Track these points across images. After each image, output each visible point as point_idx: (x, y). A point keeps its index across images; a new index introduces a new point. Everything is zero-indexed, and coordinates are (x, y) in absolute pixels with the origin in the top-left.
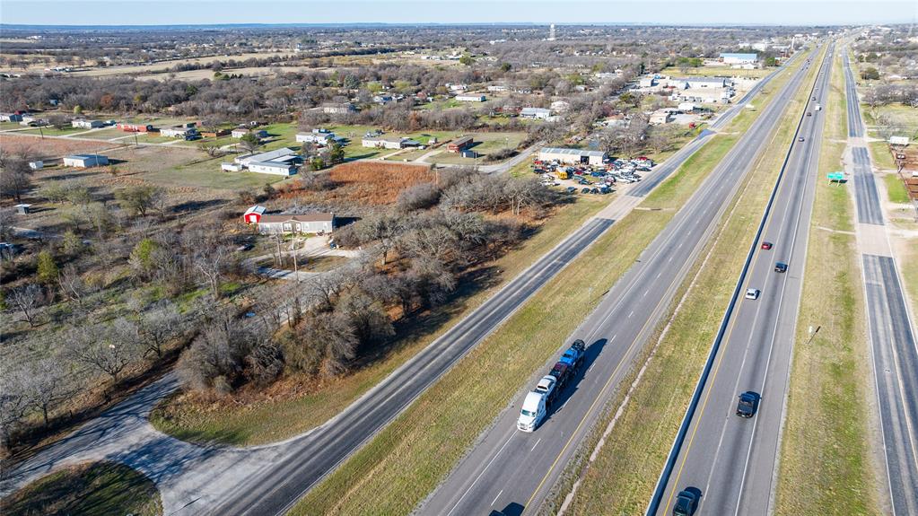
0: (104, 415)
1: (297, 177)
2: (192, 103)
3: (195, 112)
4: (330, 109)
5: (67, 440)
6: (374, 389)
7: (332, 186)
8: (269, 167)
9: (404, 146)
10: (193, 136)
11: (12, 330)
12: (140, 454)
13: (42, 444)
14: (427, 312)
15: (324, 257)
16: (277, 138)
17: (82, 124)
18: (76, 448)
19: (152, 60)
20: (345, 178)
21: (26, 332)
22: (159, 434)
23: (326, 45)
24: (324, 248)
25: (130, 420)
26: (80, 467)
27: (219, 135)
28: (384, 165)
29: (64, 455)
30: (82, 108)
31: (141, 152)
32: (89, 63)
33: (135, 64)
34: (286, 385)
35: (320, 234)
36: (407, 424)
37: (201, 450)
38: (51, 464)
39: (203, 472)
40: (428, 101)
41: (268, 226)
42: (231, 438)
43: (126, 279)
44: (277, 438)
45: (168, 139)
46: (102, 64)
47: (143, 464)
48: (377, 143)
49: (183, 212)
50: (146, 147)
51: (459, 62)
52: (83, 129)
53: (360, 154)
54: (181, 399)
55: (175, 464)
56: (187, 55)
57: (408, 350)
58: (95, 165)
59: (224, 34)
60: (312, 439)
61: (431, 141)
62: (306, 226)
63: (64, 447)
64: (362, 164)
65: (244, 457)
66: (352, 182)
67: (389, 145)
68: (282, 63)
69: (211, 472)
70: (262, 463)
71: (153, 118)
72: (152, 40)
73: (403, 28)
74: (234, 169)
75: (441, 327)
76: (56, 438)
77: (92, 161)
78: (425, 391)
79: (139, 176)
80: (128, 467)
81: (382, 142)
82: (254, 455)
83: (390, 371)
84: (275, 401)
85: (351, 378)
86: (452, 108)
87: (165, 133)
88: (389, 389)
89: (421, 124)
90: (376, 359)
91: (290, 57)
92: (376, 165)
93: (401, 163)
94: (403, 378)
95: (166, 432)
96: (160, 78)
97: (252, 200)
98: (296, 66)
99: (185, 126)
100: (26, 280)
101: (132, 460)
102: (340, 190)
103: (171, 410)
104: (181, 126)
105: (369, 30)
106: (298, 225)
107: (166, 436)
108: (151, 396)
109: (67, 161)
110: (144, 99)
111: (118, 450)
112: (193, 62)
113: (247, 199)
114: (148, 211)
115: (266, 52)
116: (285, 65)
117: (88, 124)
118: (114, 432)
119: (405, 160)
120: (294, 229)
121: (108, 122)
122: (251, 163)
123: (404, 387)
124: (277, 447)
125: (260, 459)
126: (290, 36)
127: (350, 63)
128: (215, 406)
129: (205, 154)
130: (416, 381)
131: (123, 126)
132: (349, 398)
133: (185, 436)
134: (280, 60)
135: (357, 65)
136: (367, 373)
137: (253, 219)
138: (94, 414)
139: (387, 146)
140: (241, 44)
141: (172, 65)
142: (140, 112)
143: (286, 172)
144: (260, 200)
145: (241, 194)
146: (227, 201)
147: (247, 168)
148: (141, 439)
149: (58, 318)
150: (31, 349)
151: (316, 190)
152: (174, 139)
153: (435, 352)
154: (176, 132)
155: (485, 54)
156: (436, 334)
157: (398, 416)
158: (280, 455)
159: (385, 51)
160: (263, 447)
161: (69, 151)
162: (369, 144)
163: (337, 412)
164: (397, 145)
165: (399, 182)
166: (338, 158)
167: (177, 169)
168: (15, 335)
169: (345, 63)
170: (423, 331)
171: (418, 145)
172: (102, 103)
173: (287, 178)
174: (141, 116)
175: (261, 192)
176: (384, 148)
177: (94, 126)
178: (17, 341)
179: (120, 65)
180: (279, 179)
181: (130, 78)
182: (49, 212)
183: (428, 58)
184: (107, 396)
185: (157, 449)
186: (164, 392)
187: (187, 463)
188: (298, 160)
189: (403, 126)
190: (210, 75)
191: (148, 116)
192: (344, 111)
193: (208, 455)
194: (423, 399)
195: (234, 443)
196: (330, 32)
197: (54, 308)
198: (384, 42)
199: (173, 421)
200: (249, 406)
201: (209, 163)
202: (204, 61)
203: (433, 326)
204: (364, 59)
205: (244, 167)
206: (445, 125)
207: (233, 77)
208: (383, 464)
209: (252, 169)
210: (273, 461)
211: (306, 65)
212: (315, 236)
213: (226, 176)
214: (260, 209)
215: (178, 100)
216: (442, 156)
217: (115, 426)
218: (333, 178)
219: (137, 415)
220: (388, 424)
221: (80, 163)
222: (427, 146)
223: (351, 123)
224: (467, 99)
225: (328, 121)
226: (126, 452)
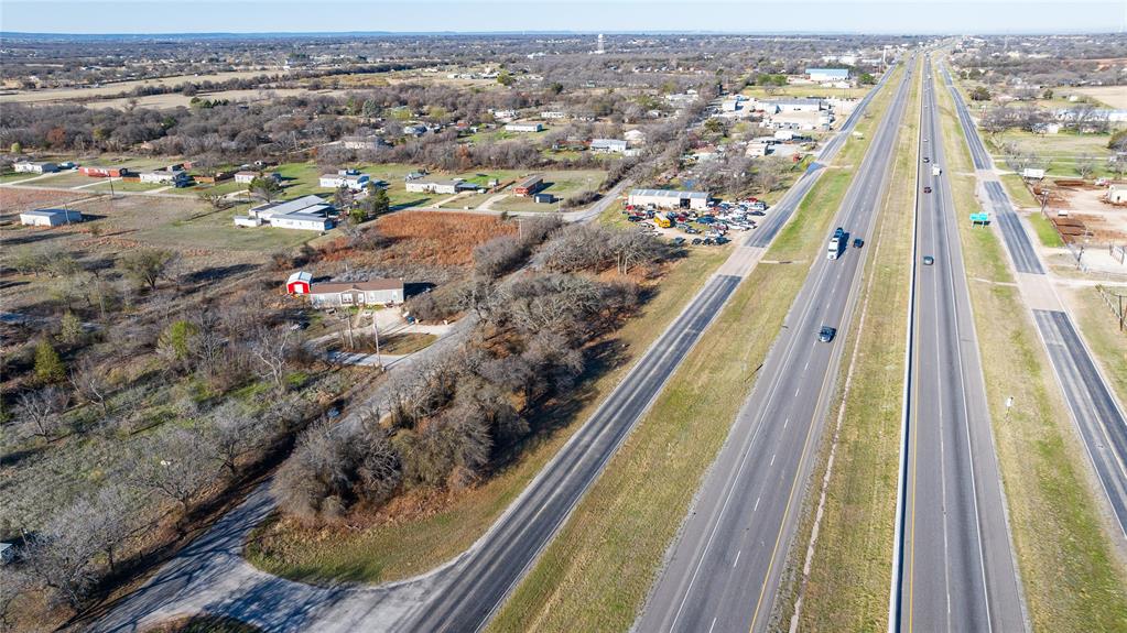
0: (183, 553)
1: (336, 233)
2: (171, 140)
3: (179, 150)
4: (351, 144)
5: (144, 590)
6: (517, 501)
7: (386, 243)
8: (297, 221)
9: (459, 190)
10: (185, 182)
11: (21, 448)
12: (248, 602)
13: (114, 596)
14: (552, 401)
15: (403, 336)
16: (293, 182)
17: (29, 167)
18: (159, 601)
19: (97, 80)
20: (398, 232)
21: (42, 450)
22: (264, 575)
23: (322, 61)
24: (399, 324)
25: (219, 559)
26: (173, 624)
27: (217, 180)
28: (441, 214)
29: (147, 610)
30: (22, 146)
31: (121, 204)
32: (13, 84)
33: (76, 87)
34: (407, 502)
35: (390, 305)
36: (571, 542)
37: (324, 593)
38: (134, 622)
39: (334, 620)
40: (472, 132)
41: (321, 297)
42: (358, 574)
43: (156, 373)
44: (416, 570)
45: (151, 186)
46: (31, 86)
47: (254, 615)
48: (425, 186)
49: (203, 283)
50: (125, 197)
51: (495, 81)
52: (30, 174)
53: (407, 201)
54: (278, 527)
55: (295, 614)
56: (144, 74)
57: (543, 450)
58: (65, 223)
59: (184, 46)
60: (461, 568)
61: (492, 183)
62: (371, 297)
63: (143, 600)
64: (413, 214)
65: (382, 598)
66: (408, 238)
67: (440, 189)
68: (273, 85)
69: (346, 619)
70: (408, 604)
71: (124, 158)
72: (89, 54)
73: (414, 38)
74: (252, 224)
75: (575, 418)
76: (130, 588)
77: (60, 218)
78: (581, 499)
79: (128, 236)
80: (235, 620)
81: (431, 186)
82: (395, 594)
83: (530, 477)
84: (399, 523)
85: (485, 489)
86: (505, 141)
87: (145, 178)
88: (537, 499)
89: (474, 161)
90: (508, 463)
91: (280, 76)
92: (432, 214)
93: (462, 211)
94: (549, 484)
95: (273, 572)
96: (119, 105)
97: (290, 264)
98: (292, 88)
99: (170, 168)
100: (20, 379)
101: (238, 611)
102: (397, 248)
103: (269, 542)
104: (165, 169)
105: (373, 41)
106: (361, 296)
107: (273, 577)
108: (237, 526)
109: (25, 219)
110: (107, 133)
111: (216, 599)
112: (156, 84)
113: (284, 263)
114: (159, 282)
115: (248, 70)
116: (278, 87)
117: (38, 168)
118: (203, 577)
119: (466, 208)
120: (355, 300)
121: (64, 164)
122: (274, 216)
123: (553, 496)
124: (420, 582)
125: (404, 599)
126: (271, 49)
127: (359, 84)
128: (324, 534)
129: (208, 205)
130: (566, 488)
131: (86, 170)
132: (490, 514)
133: (298, 576)
134: (269, 81)
135: (370, 86)
136: (502, 482)
137: (299, 289)
138: (169, 553)
139: (438, 191)
140: (211, 60)
141: (129, 87)
142: (104, 150)
143: (320, 226)
144: (299, 264)
145: (275, 257)
146: (256, 266)
147: (268, 222)
148: (242, 583)
149: (81, 428)
150: (56, 472)
151: (367, 248)
152: (160, 186)
153: (577, 450)
154: (161, 177)
155: (525, 72)
156: (571, 427)
157: (557, 533)
158: (428, 592)
159: (399, 68)
160: (402, 582)
161: (25, 203)
162: (415, 188)
163: (482, 533)
164: (451, 189)
165: (467, 236)
166: (383, 207)
167: (175, 225)
168: (28, 454)
169: (353, 83)
170: (555, 423)
171: (476, 189)
172: (50, 139)
173: (323, 234)
174: (106, 157)
175: (297, 254)
176: (434, 192)
177: (46, 170)
178: (33, 462)
179: (56, 87)
180: (314, 235)
181: (78, 105)
182: (23, 288)
183: (456, 76)
184: (180, 530)
185: (267, 594)
186: (252, 520)
187: (312, 611)
188: (330, 210)
189: (451, 165)
190: (185, 101)
191: (115, 155)
192: (370, 146)
193: (335, 598)
194: (581, 510)
195: (364, 580)
196: (323, 43)
197: (70, 416)
198: (394, 56)
199: (276, 557)
200: (368, 531)
201: (216, 216)
202: (171, 83)
203: (566, 417)
204: (376, 78)
205: (264, 222)
206: (503, 162)
207: (217, 103)
208: (557, 594)
209: (275, 223)
210: (421, 600)
211: (304, 87)
212: (384, 308)
213: (244, 234)
214: (307, 276)
215: (152, 135)
216: (509, 201)
217: (202, 568)
218: (384, 233)
219: (226, 551)
220: (548, 544)
221: (44, 220)
222: (487, 189)
223: (384, 162)
224: (520, 130)
225: (353, 159)
226: (228, 601)
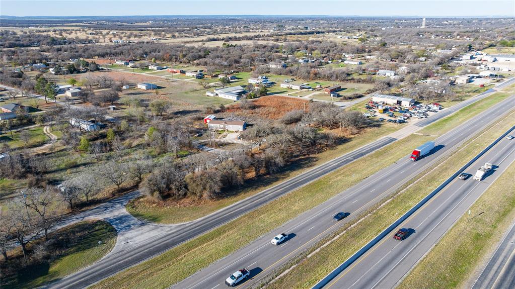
0: (110, 202)
1: (239, 102)
2: (205, 60)
3: (206, 64)
4: (272, 66)
5: (92, 209)
6: (225, 208)
7: (254, 107)
8: (228, 96)
9: (302, 88)
10: (200, 77)
12: (117, 219)
13: (83, 209)
14: (268, 176)
15: (232, 143)
16: (240, 80)
17: (153, 67)
18: (94, 213)
19: (197, 35)
20: (263, 103)
21: (94, 163)
22: (127, 213)
23: (288, 28)
24: (235, 139)
25: (118, 205)
26: (93, 221)
27: (212, 77)
28: (286, 98)
29: (89, 215)
30: (156, 59)
31: (174, 83)
32: (168, 35)
33: (188, 37)
34: (187, 201)
35: (236, 132)
36: (232, 226)
37: (140, 222)
38: (84, 218)
39: (137, 231)
40: (329, 63)
41: (214, 126)
42: (154, 219)
43: (142, 144)
44: (173, 223)
45: (188, 77)
46: (174, 36)
47: (116, 224)
48: (288, 86)
49: (179, 115)
50: (177, 81)
51: (358, 40)
52: (153, 70)
53: (277, 91)
54: (141, 200)
55: (128, 226)
56: (215, 32)
57: (250, 192)
58: (151, 89)
59: (238, 21)
60: (188, 225)
61: (318, 86)
62: (231, 127)
63: (90, 212)
64: (275, 97)
65: (157, 228)
66: (265, 106)
67: (294, 87)
68: (260, 39)
69: (141, 232)
70: (163, 232)
71: (186, 66)
72: (202, 24)
74: (212, 95)
75: (271, 184)
76: (89, 208)
77: (150, 87)
78: (247, 213)
79: (167, 96)
80: (110, 224)
81: (291, 85)
82: (161, 228)
83: (237, 201)
84: (180, 207)
85: (217, 202)
86: (340, 68)
87: (188, 74)
89: (317, 76)
90: (233, 195)
91: (266, 35)
92: (282, 97)
93: (296, 97)
94: (241, 205)
95: (130, 213)
96: (196, 45)
97: (212, 112)
98: (267, 40)
99: (199, 71)
100: (102, 140)
101: (113, 222)
102: (257, 110)
103: (136, 204)
104: (196, 71)
106: (227, 126)
107: (129, 214)
108: (131, 197)
109: (139, 86)
110: (184, 56)
111: (109, 217)
112: (216, 37)
113: (210, 111)
114: (163, 113)
115: (255, 32)
116: (262, 40)
117: (155, 68)
118: (110, 209)
119: (299, 96)
120: (224, 128)
121: (165, 67)
122: (220, 93)
123: (238, 209)
124: (172, 226)
125: (162, 230)
126: (272, 22)
128: (154, 205)
129: (202, 86)
130: (246, 208)
131: (170, 70)
132: (212, 211)
133: (136, 216)
134: (260, 37)
135: (299, 41)
136: (226, 201)
137: (207, 121)
138: (106, 201)
140: (245, 27)
141: (205, 38)
142: (181, 62)
143: (235, 99)
144: (216, 112)
145: (208, 108)
146: (201, 111)
148: (119, 214)
149: (109, 158)
151: (245, 109)
152: (191, 78)
153: (262, 195)
154: (193, 74)
155: (376, 36)
156: (267, 187)
157: (230, 222)
158: (171, 230)
159: (318, 33)
160: (166, 225)
161: (142, 81)
162: (284, 86)
163: (204, 215)
164: (298, 88)
165: (289, 108)
166: (264, 93)
167: (186, 93)
168: (90, 163)
169: (293, 39)
170: (261, 185)
171: (310, 88)
172: (165, 57)
173: (235, 101)
174: (181, 65)
175: (218, 108)
176: (291, 89)
177: (158, 69)
178: (89, 166)
179: (182, 37)
180: (230, 101)
181: (182, 44)
182: (123, 110)
183: (341, 37)
184: (113, 194)
185: (124, 219)
186: (136, 196)
187: (133, 226)
188: (244, 92)
189: (307, 77)
190: (220, 44)
191: (184, 65)
192: (279, 67)
193: (142, 224)
194: (244, 216)
195: (155, 222)
196: (295, 20)
197: (108, 154)
198: (321, 27)
199: (135, 208)
200: (168, 207)
201: (202, 91)
202: (221, 36)
203: (267, 183)
205: (217, 95)
206: (329, 78)
207: (232, 46)
209: (220, 96)
210: (167, 232)
211: (272, 40)
212: (232, 132)
213: (206, 98)
214: (213, 116)
215: (200, 57)
216: (319, 95)
217: (112, 207)
218: (256, 104)
219: (122, 204)
220: (223, 225)
221: (144, 87)
222: (314, 89)
223: (281, 74)
224: (351, 62)
225: (268, 72)
226: (112, 218)
